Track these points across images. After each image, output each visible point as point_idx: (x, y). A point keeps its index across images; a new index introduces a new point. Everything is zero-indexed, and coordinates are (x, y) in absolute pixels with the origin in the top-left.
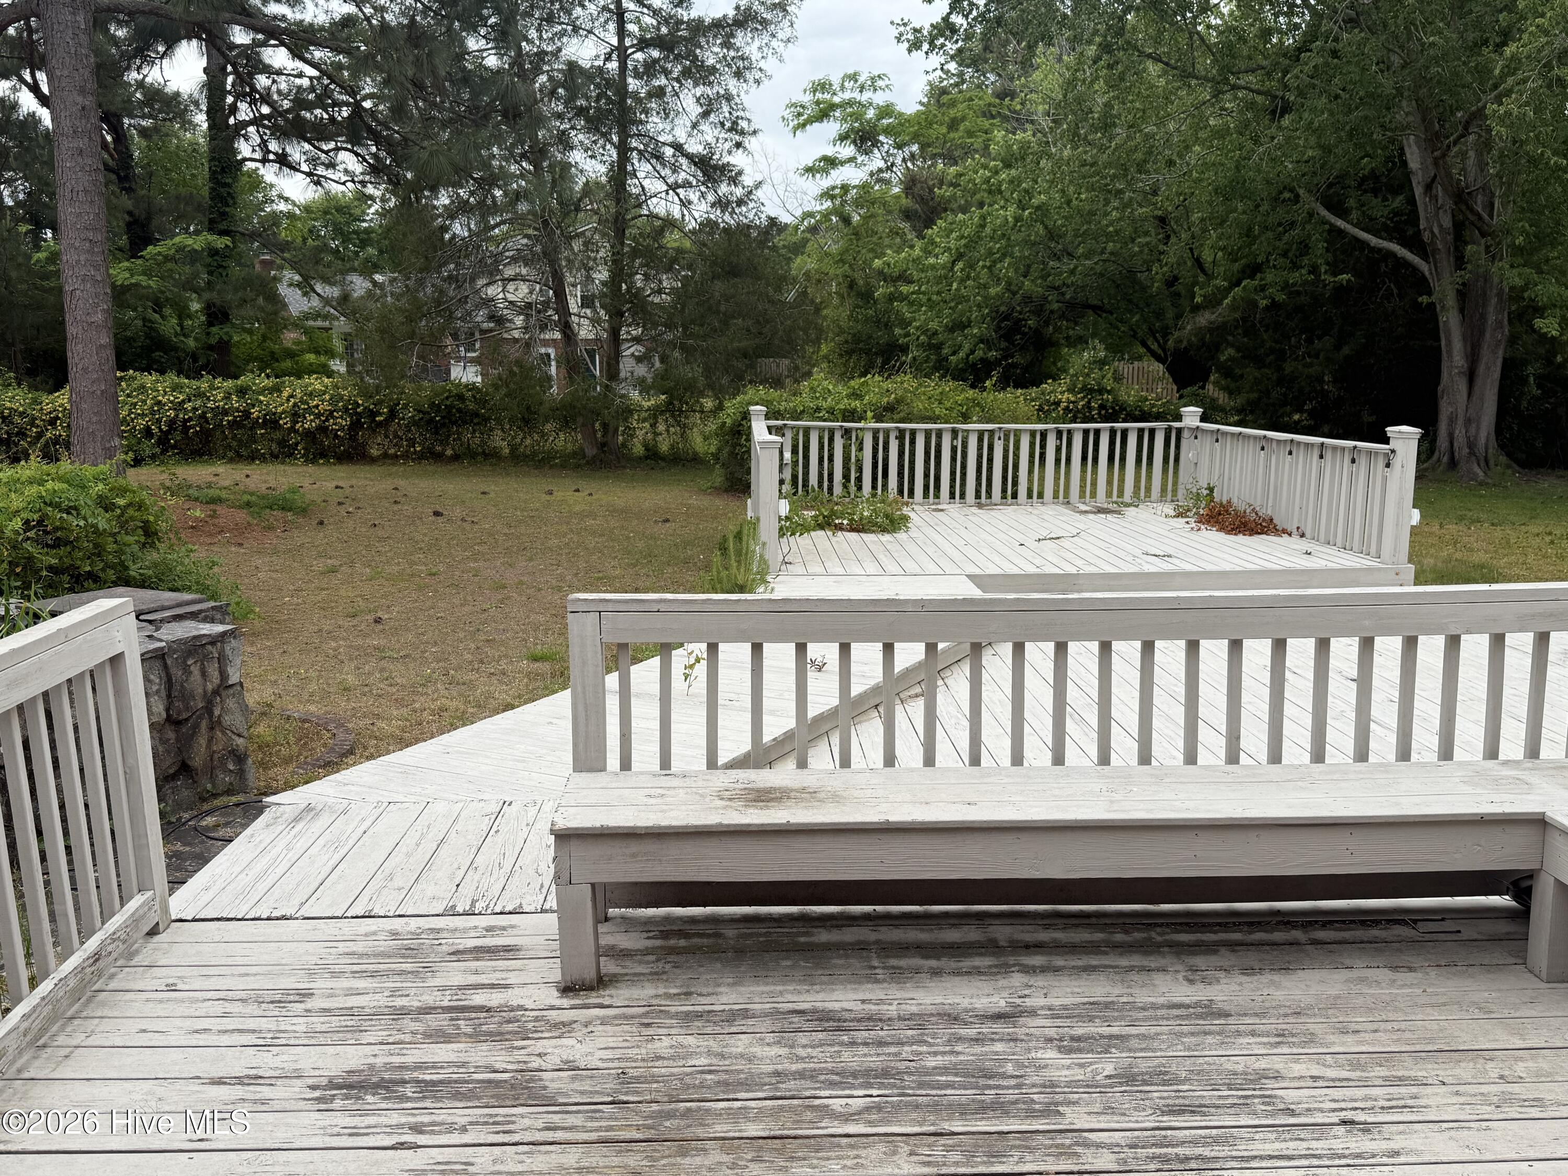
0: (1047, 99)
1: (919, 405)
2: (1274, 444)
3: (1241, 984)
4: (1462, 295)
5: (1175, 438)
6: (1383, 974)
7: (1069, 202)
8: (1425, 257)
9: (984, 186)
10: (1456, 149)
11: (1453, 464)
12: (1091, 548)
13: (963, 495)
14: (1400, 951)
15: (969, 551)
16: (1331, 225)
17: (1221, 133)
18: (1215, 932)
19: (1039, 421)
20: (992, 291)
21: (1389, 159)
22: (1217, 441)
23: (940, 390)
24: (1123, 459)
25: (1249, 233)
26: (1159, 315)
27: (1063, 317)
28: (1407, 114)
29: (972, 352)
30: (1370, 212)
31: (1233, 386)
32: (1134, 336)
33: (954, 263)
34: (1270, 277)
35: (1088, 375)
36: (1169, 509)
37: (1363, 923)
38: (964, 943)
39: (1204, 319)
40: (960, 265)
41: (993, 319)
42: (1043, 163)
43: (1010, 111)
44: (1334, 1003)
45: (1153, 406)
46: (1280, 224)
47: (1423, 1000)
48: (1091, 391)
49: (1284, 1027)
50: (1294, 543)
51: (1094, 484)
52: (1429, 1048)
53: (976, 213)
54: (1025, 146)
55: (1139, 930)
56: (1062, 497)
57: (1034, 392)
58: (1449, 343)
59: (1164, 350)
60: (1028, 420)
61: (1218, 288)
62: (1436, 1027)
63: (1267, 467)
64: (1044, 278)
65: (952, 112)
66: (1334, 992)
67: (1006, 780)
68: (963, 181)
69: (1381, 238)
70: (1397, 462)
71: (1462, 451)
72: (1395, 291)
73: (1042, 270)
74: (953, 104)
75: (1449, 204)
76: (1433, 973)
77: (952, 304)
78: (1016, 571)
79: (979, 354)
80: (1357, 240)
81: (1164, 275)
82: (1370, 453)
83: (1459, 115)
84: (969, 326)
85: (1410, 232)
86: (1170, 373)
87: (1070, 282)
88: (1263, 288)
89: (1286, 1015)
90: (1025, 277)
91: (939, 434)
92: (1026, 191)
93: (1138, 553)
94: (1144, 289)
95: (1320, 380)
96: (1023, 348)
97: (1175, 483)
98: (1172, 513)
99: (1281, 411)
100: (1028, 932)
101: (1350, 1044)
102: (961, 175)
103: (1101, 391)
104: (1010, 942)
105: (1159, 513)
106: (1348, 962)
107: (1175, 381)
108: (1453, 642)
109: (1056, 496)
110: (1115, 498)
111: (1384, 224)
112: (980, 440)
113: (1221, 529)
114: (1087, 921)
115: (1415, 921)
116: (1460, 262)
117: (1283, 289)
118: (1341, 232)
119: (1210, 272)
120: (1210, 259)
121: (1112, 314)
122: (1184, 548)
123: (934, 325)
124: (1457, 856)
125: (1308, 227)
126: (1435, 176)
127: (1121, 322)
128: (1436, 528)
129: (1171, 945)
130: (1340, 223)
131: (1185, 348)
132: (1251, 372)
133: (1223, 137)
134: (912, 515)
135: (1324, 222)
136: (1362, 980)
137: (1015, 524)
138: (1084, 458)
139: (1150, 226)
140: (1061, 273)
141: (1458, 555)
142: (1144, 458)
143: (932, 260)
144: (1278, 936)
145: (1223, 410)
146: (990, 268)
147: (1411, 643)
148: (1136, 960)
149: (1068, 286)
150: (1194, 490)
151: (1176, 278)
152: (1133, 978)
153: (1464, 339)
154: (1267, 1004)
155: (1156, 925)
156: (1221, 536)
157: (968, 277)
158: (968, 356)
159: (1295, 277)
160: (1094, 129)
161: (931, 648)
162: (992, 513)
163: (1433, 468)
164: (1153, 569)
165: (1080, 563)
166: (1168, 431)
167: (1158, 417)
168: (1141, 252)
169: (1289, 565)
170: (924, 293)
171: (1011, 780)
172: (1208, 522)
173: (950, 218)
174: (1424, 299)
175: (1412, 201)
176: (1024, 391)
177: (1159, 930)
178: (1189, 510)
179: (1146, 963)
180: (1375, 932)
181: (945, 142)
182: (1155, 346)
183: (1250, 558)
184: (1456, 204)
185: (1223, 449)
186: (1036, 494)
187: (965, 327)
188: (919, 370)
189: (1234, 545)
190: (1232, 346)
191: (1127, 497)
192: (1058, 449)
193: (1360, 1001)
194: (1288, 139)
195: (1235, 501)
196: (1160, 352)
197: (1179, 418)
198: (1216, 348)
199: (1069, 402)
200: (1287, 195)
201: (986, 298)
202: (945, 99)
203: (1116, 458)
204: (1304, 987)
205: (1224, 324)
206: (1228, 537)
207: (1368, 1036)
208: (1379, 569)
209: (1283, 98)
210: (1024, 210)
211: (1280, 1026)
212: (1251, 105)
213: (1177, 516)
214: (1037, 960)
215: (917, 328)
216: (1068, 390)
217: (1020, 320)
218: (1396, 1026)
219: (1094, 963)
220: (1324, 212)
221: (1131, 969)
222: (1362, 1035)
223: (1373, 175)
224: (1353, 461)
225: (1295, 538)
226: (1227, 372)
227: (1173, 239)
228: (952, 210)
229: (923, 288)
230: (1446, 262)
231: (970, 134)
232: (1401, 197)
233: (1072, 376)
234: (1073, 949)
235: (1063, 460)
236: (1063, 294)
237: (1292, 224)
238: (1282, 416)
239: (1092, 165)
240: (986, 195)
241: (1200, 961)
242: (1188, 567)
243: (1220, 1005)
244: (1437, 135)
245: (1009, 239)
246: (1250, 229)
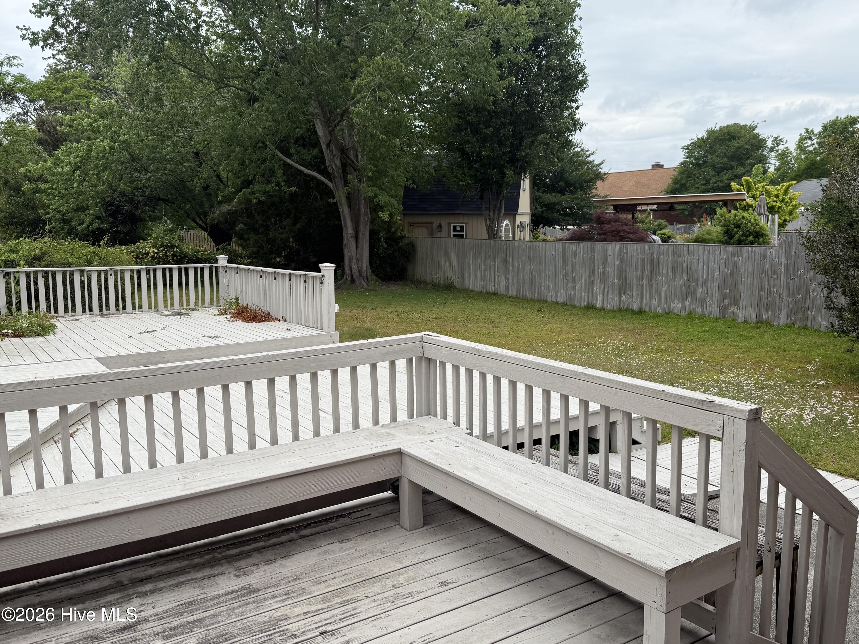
0: (123, 82)
1: (58, 256)
2: (267, 275)
3: (265, 571)
4: (349, 197)
5: (215, 272)
6: (336, 546)
7: (142, 141)
8: (330, 180)
9: (89, 128)
10: (338, 128)
11: (353, 281)
12: (173, 336)
13: (91, 310)
14: (343, 531)
15: (97, 344)
16: (285, 162)
17: (223, 109)
18: (250, 545)
19: (137, 264)
20: (100, 188)
21: (308, 130)
22: (237, 273)
23: (71, 247)
24: (187, 284)
25: (243, 163)
26: (201, 205)
27: (146, 205)
28: (315, 108)
29: (91, 224)
30: (302, 156)
31: (244, 244)
32: (188, 216)
33: (74, 172)
34: (256, 187)
35: (163, 238)
36: (216, 311)
37: (325, 521)
38: (100, 589)
39: (225, 208)
40: (78, 173)
41: (102, 205)
42: (124, 118)
43: (101, 85)
44: (314, 568)
45: (203, 255)
46: (259, 160)
47: (356, 554)
48: (167, 246)
49: (289, 589)
50: (281, 325)
51: (172, 299)
52: (360, 580)
53: (85, 143)
54: (111, 108)
55: (208, 554)
56: (153, 307)
57: (132, 247)
58: (345, 222)
59: (205, 224)
60: (130, 264)
61: (230, 192)
62: (362, 568)
63: (264, 285)
64: (132, 182)
65: (64, 84)
66: (312, 562)
67: (120, 483)
68: (75, 124)
69: (309, 169)
70: (325, 281)
71: (356, 274)
72: (319, 196)
73: (130, 178)
74: (64, 79)
75: (338, 154)
76: (359, 539)
77: (76, 196)
78: (127, 353)
79: (96, 225)
80: (298, 170)
81: (201, 184)
82: (312, 277)
83: (338, 110)
84: (88, 209)
85: (322, 167)
86: (211, 237)
87: (147, 185)
88: (253, 193)
89: (289, 582)
90: (120, 181)
91: (72, 273)
92: (115, 132)
93: (200, 336)
94: (191, 191)
95: (287, 240)
96: (123, 222)
97: (218, 297)
98: (218, 313)
99: (270, 257)
100: (142, 571)
101: (322, 589)
102: (73, 120)
103: (172, 246)
104: (130, 580)
105: (210, 313)
106: (319, 544)
107: (214, 242)
108: (354, 370)
109: (150, 307)
110: (185, 306)
111: (310, 162)
112: (99, 277)
113: (244, 320)
114: (178, 556)
115: (349, 514)
116: (346, 183)
117: (264, 194)
118: (289, 165)
119: (226, 183)
120: (225, 176)
121: (174, 204)
122: (225, 331)
123: (63, 209)
124: (365, 477)
125: (273, 162)
126: (331, 140)
127: (180, 208)
128: (348, 312)
129: (226, 558)
130: (289, 161)
131: (217, 223)
132: (253, 237)
133: (223, 112)
134: (57, 324)
135: (281, 160)
136: (327, 552)
137: (125, 325)
138: (165, 285)
139: (190, 157)
140: (142, 180)
141: (359, 325)
142: (199, 284)
143: (59, 170)
144: (283, 538)
145: (240, 256)
146: (97, 175)
147: (335, 373)
148: (207, 572)
149: (147, 188)
150: (228, 300)
151: (208, 186)
152: (205, 583)
153: (352, 220)
154: (279, 579)
155: (217, 548)
156: (245, 324)
157: (84, 180)
158: (88, 226)
159: (268, 188)
160: (153, 101)
161: (63, 409)
162: (111, 319)
163: (345, 283)
164: (208, 345)
165: (166, 345)
166: (211, 269)
167: (206, 261)
168: (187, 170)
169: (279, 336)
170: (56, 189)
171: (123, 483)
172: (237, 317)
173: (69, 145)
174: (331, 200)
175: (321, 151)
176: (126, 247)
177: (219, 551)
178: (226, 311)
179: (212, 572)
180: (331, 524)
181: (61, 101)
182: (200, 222)
183: (260, 334)
184: (341, 154)
185: (241, 277)
186: (136, 306)
187: (85, 210)
188: (55, 234)
189: (250, 328)
190: (242, 223)
191: (192, 306)
192: (148, 280)
193: (325, 564)
194: (258, 115)
195: (250, 304)
196: (203, 225)
197: (216, 261)
198: (234, 224)
199: (154, 252)
200: (260, 145)
201: (97, 193)
202: (58, 75)
203: (183, 284)
204: (297, 564)
205: (236, 211)
206: (248, 324)
207: (330, 582)
208: (323, 335)
209: (253, 94)
210: (115, 143)
211: (286, 589)
212: (238, 96)
213: (221, 314)
214: (148, 587)
215: (54, 210)
216: (153, 246)
217: (120, 206)
218: (344, 572)
219: (182, 580)
220: (281, 155)
221: (204, 578)
222: (328, 582)
223: (302, 137)
224: (305, 281)
225: (282, 322)
226: (241, 237)
227: (204, 165)
228: (70, 141)
229: (55, 186)
230: (340, 182)
231: (78, 97)
232: (317, 149)
233: (154, 238)
234: (170, 575)
235: (152, 286)
236: (144, 192)
237: (265, 160)
238: (271, 259)
239: (153, 121)
240: (91, 133)
241: (242, 563)
242: (228, 342)
243: (254, 586)
244: (329, 119)
245: (107, 159)
246: (244, 162)
